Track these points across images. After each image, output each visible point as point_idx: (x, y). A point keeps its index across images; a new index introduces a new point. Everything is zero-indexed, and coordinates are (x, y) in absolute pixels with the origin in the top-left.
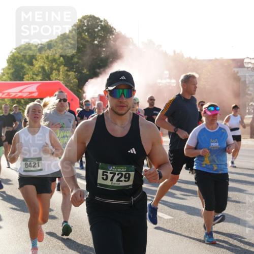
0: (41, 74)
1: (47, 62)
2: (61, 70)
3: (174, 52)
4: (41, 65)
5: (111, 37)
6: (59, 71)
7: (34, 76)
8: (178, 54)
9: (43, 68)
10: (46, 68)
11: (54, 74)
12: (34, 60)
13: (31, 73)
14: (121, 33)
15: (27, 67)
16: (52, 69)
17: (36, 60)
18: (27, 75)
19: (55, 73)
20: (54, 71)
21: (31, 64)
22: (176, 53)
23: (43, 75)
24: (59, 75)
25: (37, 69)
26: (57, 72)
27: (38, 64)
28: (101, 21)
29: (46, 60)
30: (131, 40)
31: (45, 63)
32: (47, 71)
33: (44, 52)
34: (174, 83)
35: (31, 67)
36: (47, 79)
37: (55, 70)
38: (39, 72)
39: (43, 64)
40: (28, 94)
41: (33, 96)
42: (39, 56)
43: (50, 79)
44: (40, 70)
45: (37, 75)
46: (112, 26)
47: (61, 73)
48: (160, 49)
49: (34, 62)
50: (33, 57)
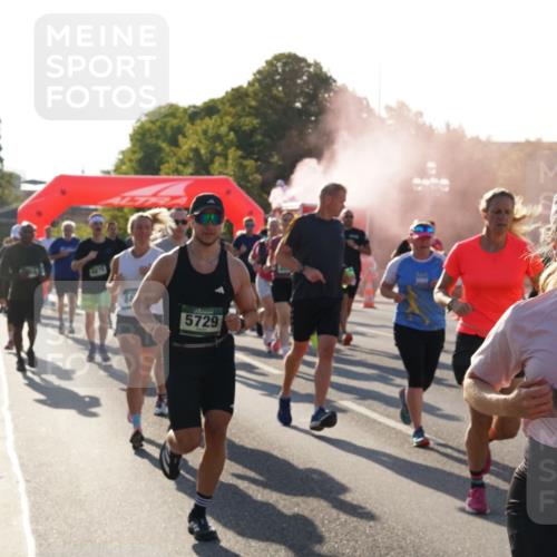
0: (192, 164)
1: (204, 141)
2: (230, 157)
3: (448, 126)
4: (194, 146)
5: (326, 95)
6: (226, 157)
7: (180, 167)
8: (455, 130)
9: (196, 151)
10: (203, 151)
11: (216, 165)
12: (180, 137)
13: (174, 159)
15: (167, 149)
16: (213, 154)
17: (185, 136)
18: (166, 165)
19: (218, 160)
20: (217, 158)
21: (174, 143)
22: (451, 127)
23: (196, 164)
24: (226, 164)
25: (186, 154)
26: (222, 160)
27: (187, 145)
28: (309, 65)
29: (202, 137)
30: (365, 102)
31: (200, 142)
32: (204, 157)
33: (199, 122)
34: (445, 186)
35: (174, 148)
36: (204, 172)
37: (219, 155)
38: (189, 158)
39: (197, 143)
41: (177, 204)
42: (189, 129)
43: (209, 173)
44: (191, 155)
45: (185, 165)
46: (329, 74)
47: (230, 162)
48: (420, 120)
49: (181, 139)
50: (179, 131)
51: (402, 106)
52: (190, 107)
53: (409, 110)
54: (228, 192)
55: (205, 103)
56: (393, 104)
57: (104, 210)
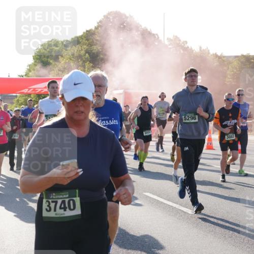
1: (73, 59)
2: (87, 67)
3: (200, 48)
4: (67, 61)
6: (84, 67)
8: (204, 50)
9: (68, 64)
10: (72, 64)
13: (57, 69)
15: (53, 63)
16: (77, 65)
17: (62, 56)
21: (57, 60)
22: (202, 49)
25: (63, 65)
27: (63, 61)
28: (127, 18)
29: (72, 56)
30: (156, 36)
31: (70, 59)
32: (72, 67)
35: (56, 63)
42: (64, 53)
44: (66, 66)
46: (138, 22)
47: (87, 69)
48: (186, 46)
49: (60, 58)
51: (176, 38)
53: (180, 40)
56: (172, 37)
57: (20, 96)
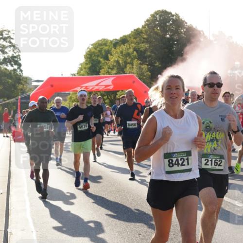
0: (116, 68)
1: (121, 57)
2: (135, 64)
4: (116, 59)
5: (182, 30)
6: (132, 65)
7: (110, 70)
9: (118, 62)
10: (121, 62)
11: (128, 68)
12: (109, 55)
13: (107, 67)
14: (192, 26)
15: (103, 62)
16: (126, 63)
17: (111, 55)
18: (103, 70)
19: (129, 66)
20: (128, 65)
21: (106, 58)
23: (118, 68)
24: (133, 68)
25: (112, 63)
26: (130, 66)
27: (113, 59)
28: (173, 16)
30: (202, 32)
31: (119, 57)
32: (122, 65)
33: (118, 47)
35: (106, 61)
36: (121, 72)
37: (129, 63)
38: (114, 66)
39: (118, 58)
40: (104, 87)
41: (109, 89)
42: (113, 51)
43: (124, 73)
44: (115, 64)
45: (112, 69)
46: (183, 20)
47: (135, 66)
48: (231, 41)
49: (110, 56)
50: (108, 52)
52: (113, 40)
53: (225, 36)
54: (134, 82)
55: (121, 38)
57: (73, 94)
